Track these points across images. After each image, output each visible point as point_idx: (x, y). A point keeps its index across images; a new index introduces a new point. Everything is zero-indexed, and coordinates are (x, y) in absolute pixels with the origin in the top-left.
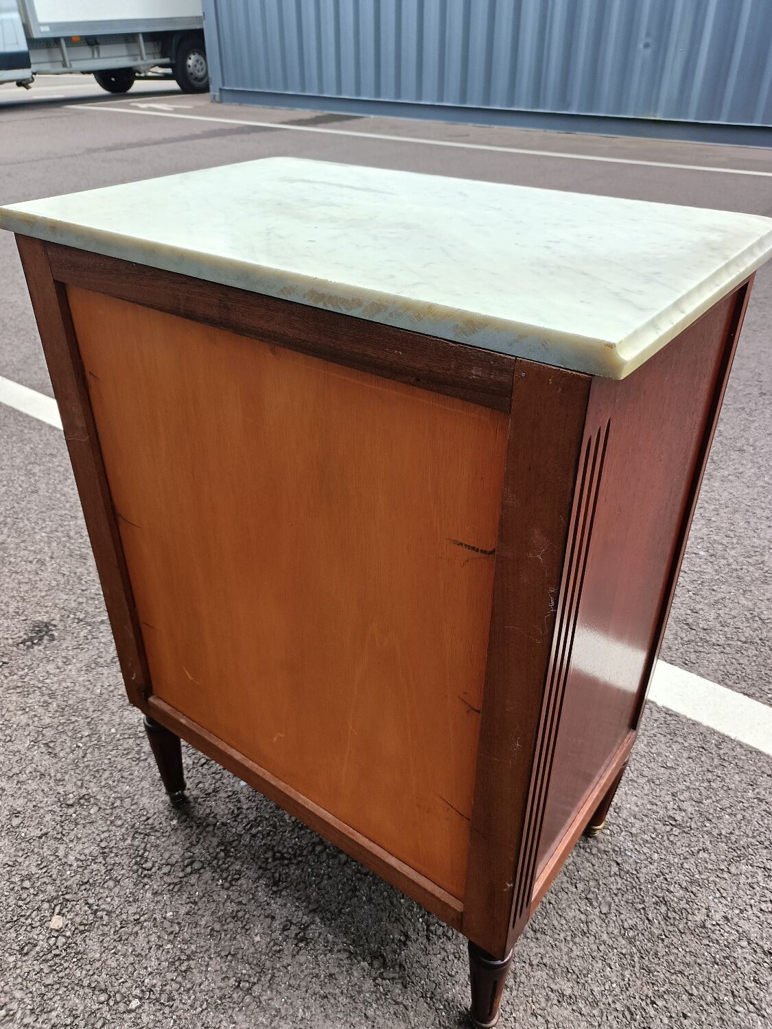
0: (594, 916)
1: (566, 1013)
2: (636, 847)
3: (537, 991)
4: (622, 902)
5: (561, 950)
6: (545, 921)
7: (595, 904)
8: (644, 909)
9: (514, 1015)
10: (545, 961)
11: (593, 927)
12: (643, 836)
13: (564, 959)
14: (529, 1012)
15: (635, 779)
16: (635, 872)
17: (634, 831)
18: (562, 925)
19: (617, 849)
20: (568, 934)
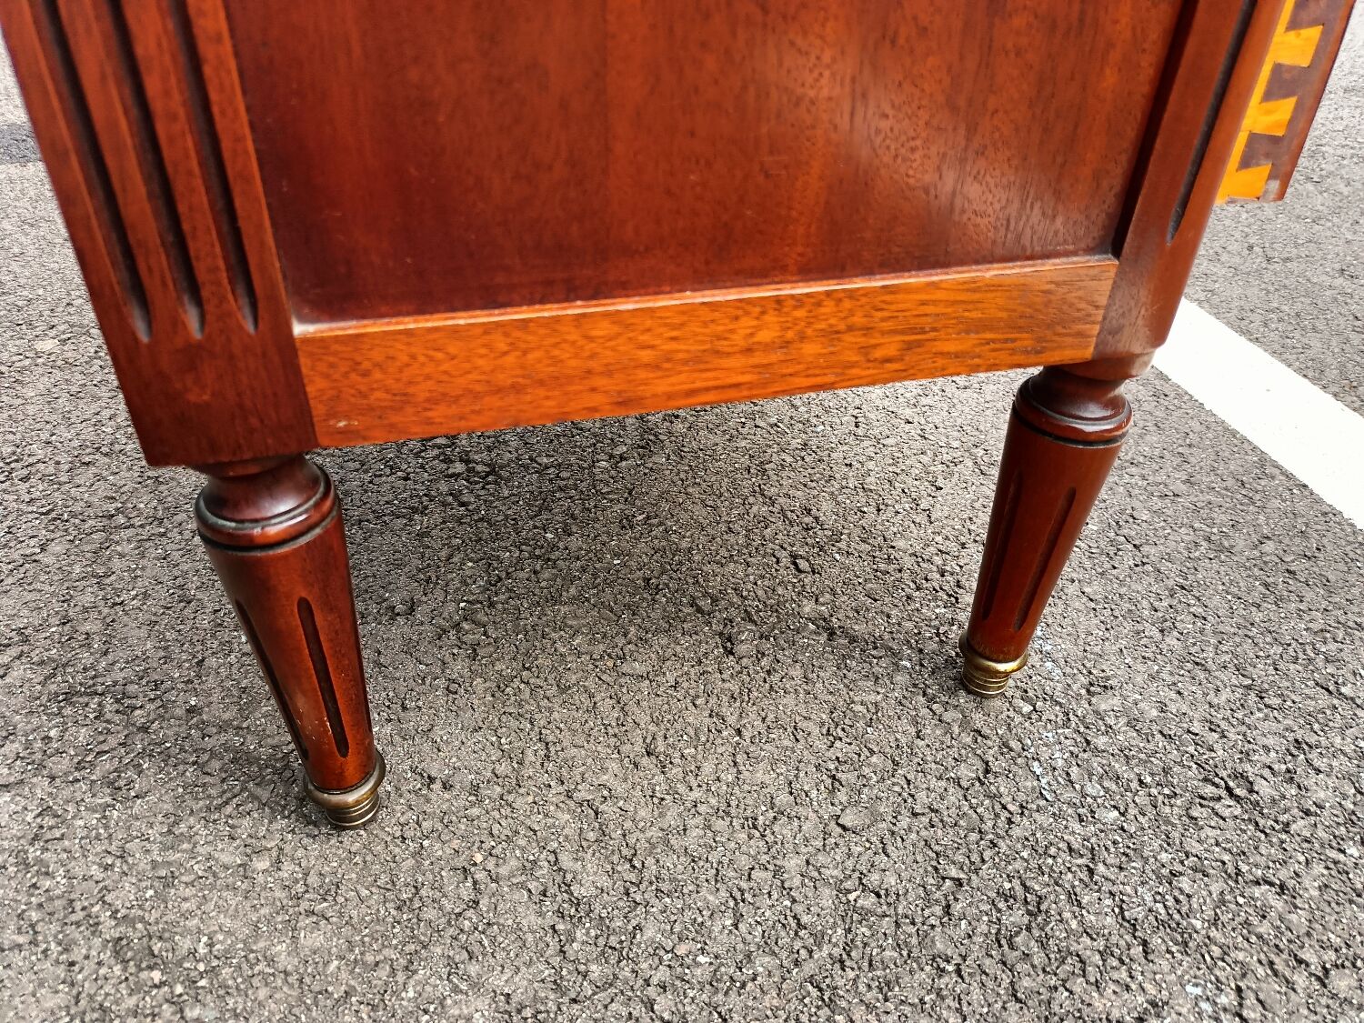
0: (812, 815)
1: (530, 919)
2: (1074, 771)
3: (522, 842)
4: (913, 836)
5: (662, 815)
6: (689, 751)
7: (842, 796)
8: (959, 883)
9: (426, 843)
10: (604, 808)
11: (784, 830)
12: (1115, 765)
13: (649, 834)
14: (460, 862)
15: (1212, 667)
16: (1011, 808)
17: (1101, 741)
18: (718, 779)
19: (1015, 745)
20: (713, 801)
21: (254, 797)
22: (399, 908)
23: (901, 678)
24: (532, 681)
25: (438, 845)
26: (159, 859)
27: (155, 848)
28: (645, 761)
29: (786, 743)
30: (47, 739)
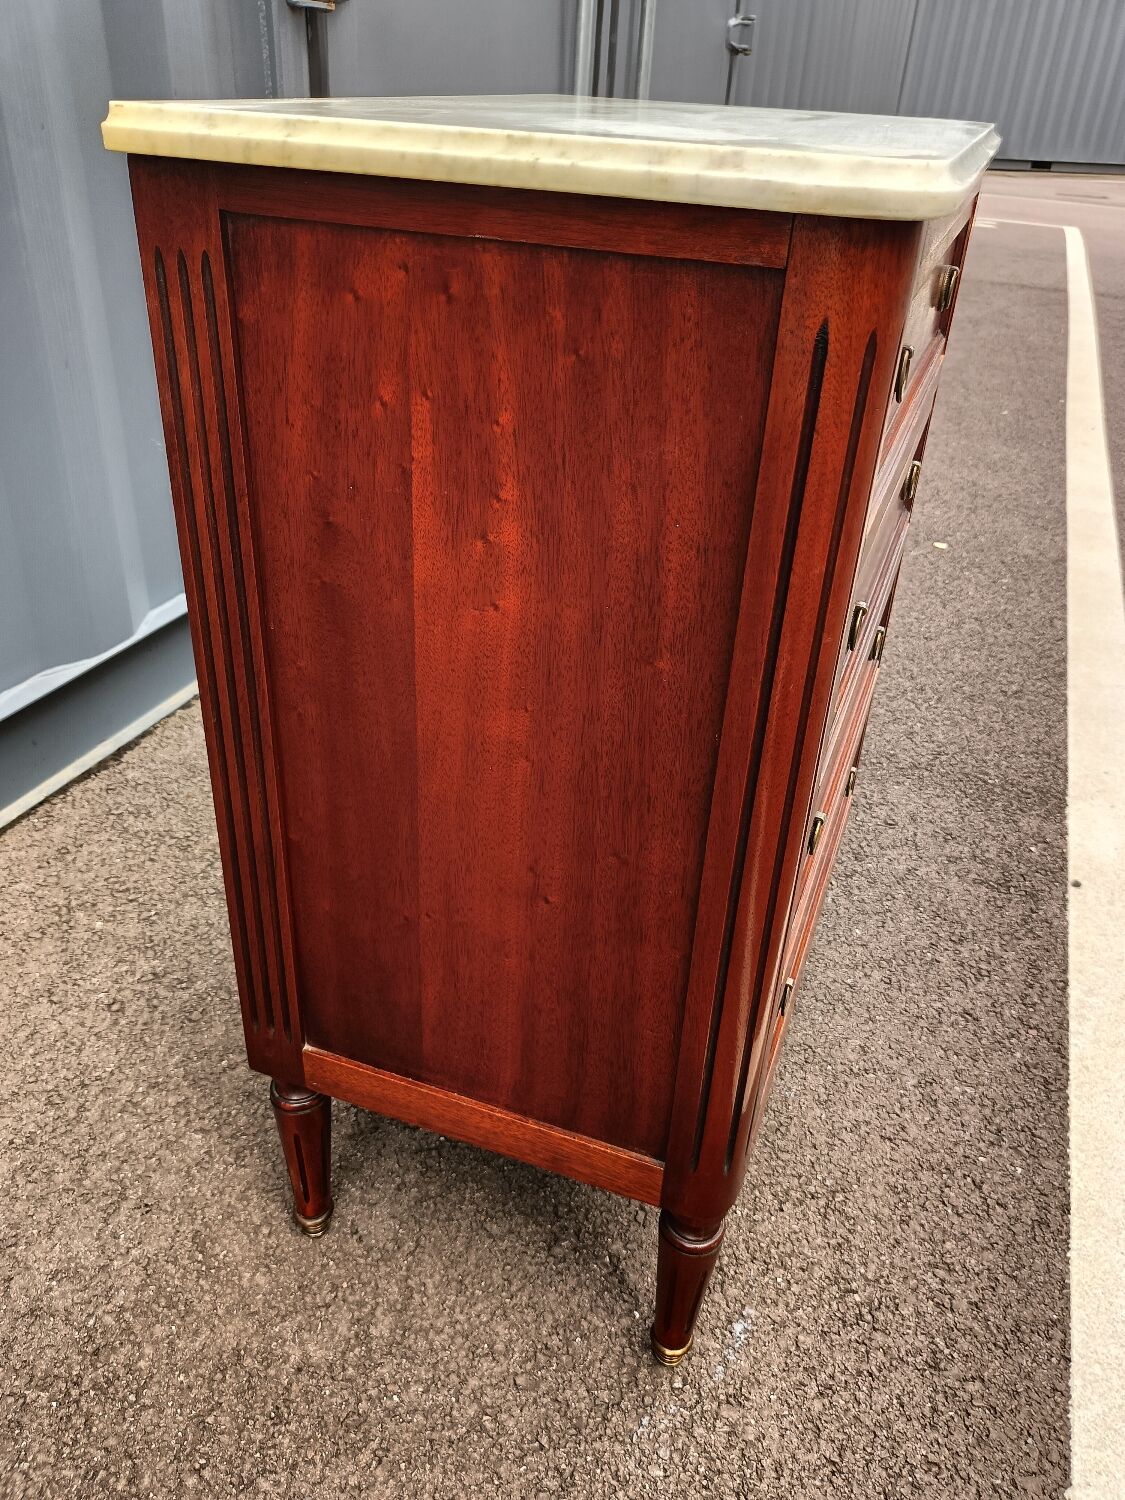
0: (506, 1365)
1: (343, 1329)
2: (665, 1436)
3: (369, 1289)
4: (544, 1410)
5: (437, 1318)
6: (478, 1292)
7: (529, 1366)
8: (542, 1447)
10: (415, 1295)
11: (485, 1364)
12: (692, 1449)
13: (424, 1323)
14: (338, 1282)
15: (824, 1436)
16: (608, 1431)
17: (699, 1431)
18: (479, 1316)
19: (648, 1400)
20: (466, 1326)
21: (283, 1195)
22: (299, 1288)
23: (625, 1322)
24: (439, 1205)
25: (335, 1267)
26: (232, 1203)
27: (234, 1196)
28: (454, 1284)
29: (529, 1319)
30: (229, 1113)
